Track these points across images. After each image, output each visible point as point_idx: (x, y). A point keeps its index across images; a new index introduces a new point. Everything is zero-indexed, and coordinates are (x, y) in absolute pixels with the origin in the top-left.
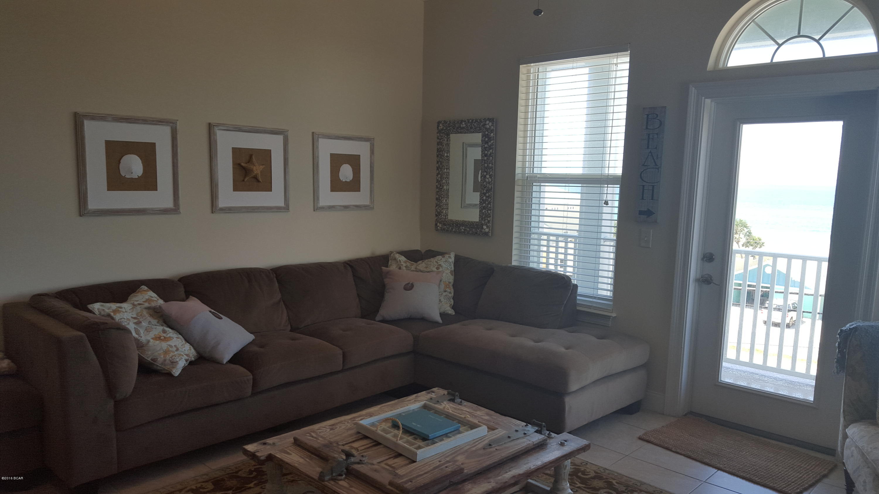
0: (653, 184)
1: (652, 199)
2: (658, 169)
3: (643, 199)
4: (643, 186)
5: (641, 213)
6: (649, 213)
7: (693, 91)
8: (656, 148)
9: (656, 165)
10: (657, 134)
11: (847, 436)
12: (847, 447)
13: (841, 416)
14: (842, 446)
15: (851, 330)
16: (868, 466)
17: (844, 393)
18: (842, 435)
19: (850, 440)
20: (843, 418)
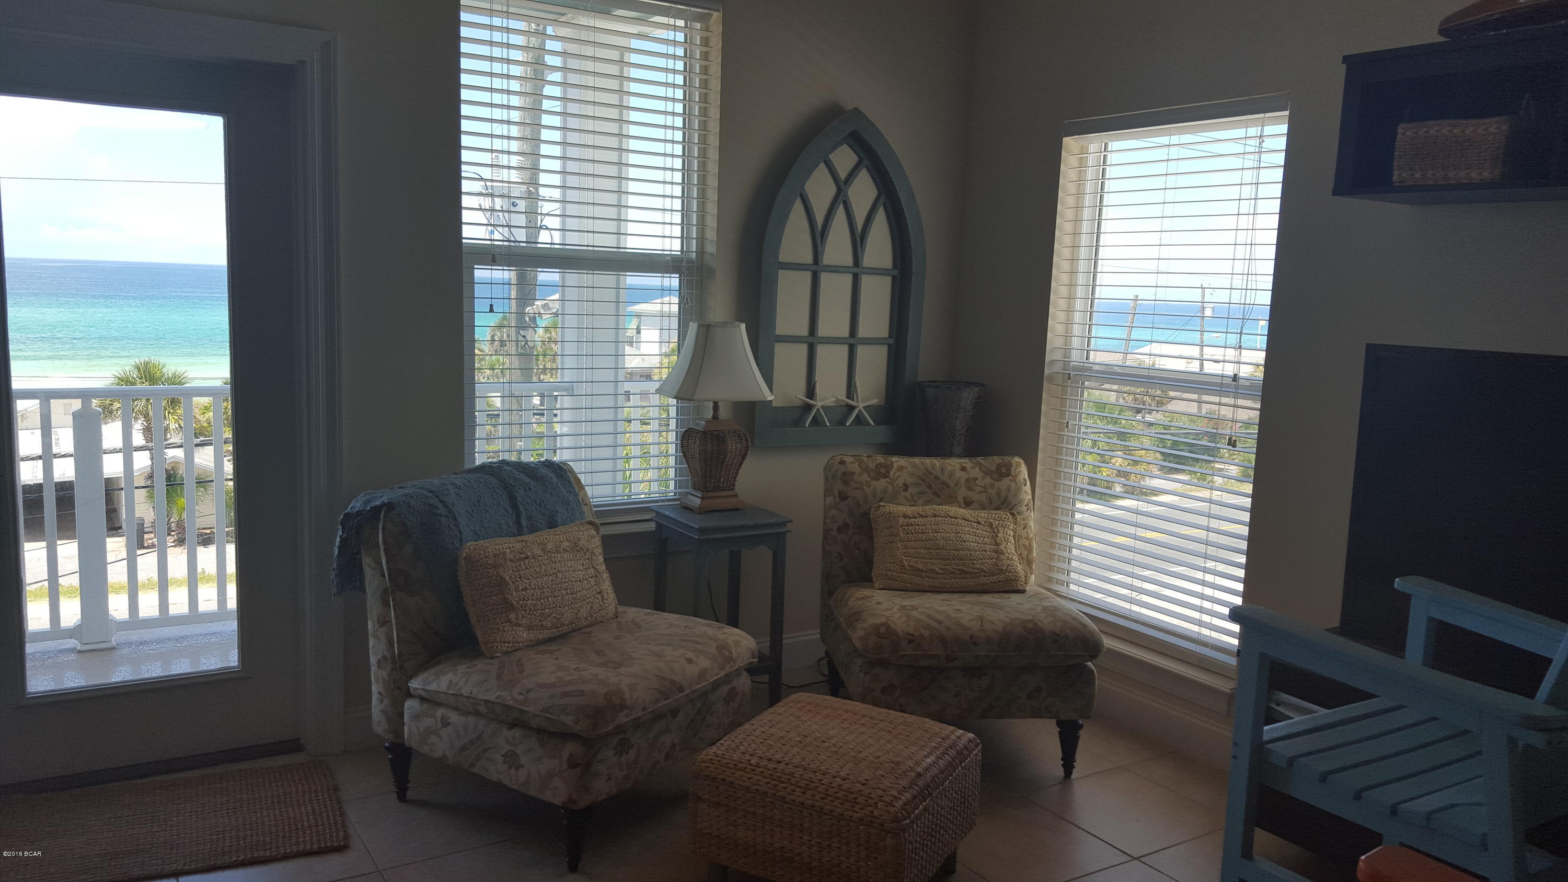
11: (409, 695)
12: (416, 717)
13: (373, 668)
14: (396, 716)
15: (376, 510)
16: (513, 725)
17: (383, 622)
18: (386, 701)
19: (423, 699)
20: (389, 667)
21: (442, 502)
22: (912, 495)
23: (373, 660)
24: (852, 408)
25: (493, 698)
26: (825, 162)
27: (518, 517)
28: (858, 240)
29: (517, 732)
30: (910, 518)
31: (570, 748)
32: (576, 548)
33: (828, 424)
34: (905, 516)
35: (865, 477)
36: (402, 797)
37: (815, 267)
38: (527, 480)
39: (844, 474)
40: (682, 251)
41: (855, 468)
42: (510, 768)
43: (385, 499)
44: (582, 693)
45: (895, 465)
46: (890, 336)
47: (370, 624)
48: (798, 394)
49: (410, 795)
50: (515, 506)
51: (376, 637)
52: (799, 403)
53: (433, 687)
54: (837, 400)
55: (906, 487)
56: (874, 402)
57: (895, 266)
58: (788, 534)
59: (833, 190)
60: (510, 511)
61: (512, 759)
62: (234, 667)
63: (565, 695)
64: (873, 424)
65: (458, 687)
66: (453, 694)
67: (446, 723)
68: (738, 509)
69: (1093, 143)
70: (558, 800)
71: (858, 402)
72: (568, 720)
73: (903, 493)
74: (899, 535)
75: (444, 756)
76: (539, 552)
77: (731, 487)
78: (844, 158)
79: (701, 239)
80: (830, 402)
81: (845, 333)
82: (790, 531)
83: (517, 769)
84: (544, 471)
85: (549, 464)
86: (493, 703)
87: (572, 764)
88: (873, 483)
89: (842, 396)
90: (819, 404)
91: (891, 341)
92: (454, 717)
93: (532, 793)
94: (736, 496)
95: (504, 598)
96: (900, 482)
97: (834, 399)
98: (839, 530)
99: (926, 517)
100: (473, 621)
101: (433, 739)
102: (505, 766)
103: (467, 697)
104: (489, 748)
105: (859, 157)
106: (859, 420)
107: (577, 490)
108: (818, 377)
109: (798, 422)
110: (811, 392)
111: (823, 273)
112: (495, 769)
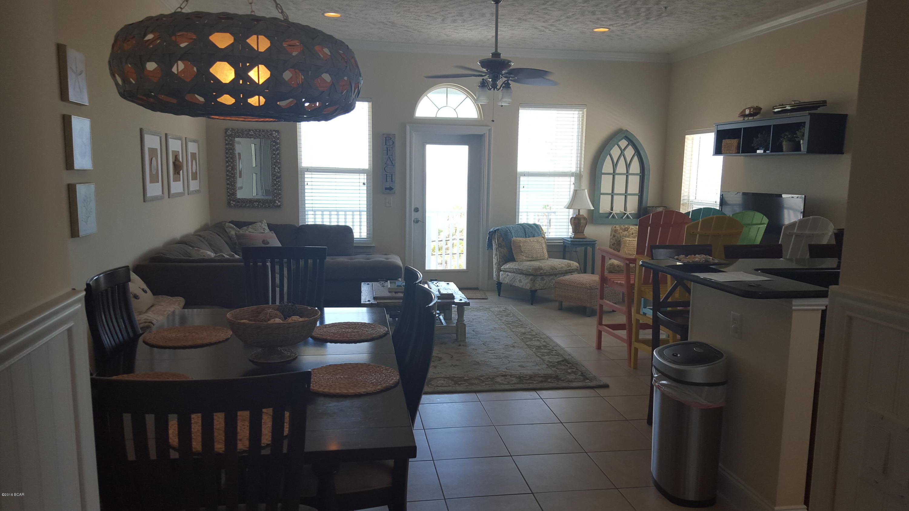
0: (391, 174)
1: (392, 181)
2: (394, 166)
3: (387, 181)
4: (386, 175)
5: (386, 189)
6: (390, 189)
7: (408, 127)
8: (392, 155)
9: (393, 164)
10: (392, 148)
11: (501, 271)
12: (502, 275)
13: (494, 266)
14: (498, 276)
15: (495, 231)
16: (520, 274)
17: (496, 255)
18: (496, 273)
19: (503, 271)
20: (497, 265)
21: (509, 230)
22: (634, 236)
23: (494, 264)
24: (625, 214)
25: (517, 268)
26: (617, 145)
27: (526, 235)
28: (628, 166)
29: (521, 275)
31: (531, 277)
32: (538, 241)
33: (617, 218)
34: (629, 241)
35: (621, 231)
36: (499, 295)
37: (613, 174)
38: (529, 227)
39: (616, 231)
40: (575, 171)
41: (619, 229)
42: (520, 283)
43: (497, 228)
44: (534, 266)
45: (630, 228)
46: (639, 193)
47: (494, 256)
48: (608, 209)
49: (501, 296)
50: (525, 233)
51: (495, 258)
52: (608, 212)
53: (506, 268)
54: (620, 211)
56: (633, 212)
57: (640, 172)
59: (620, 152)
60: (524, 233)
61: (520, 281)
62: (465, 269)
64: (632, 218)
65: (511, 267)
66: (509, 269)
67: (508, 276)
68: (584, 238)
69: (692, 137)
70: (528, 288)
71: (627, 212)
72: (530, 271)
73: (631, 235)
74: (626, 245)
75: (508, 283)
76: (529, 241)
77: (583, 232)
78: (623, 143)
79: (580, 168)
80: (618, 212)
81: (624, 192)
84: (533, 225)
85: (535, 224)
87: (531, 280)
88: (623, 232)
89: (623, 210)
90: (614, 212)
92: (509, 274)
93: (524, 287)
94: (584, 235)
95: (521, 250)
96: (631, 232)
98: (613, 245)
100: (514, 254)
101: (506, 279)
103: (514, 269)
104: (516, 279)
105: (628, 142)
106: (628, 217)
107: (541, 230)
108: (614, 205)
109: (608, 217)
110: (612, 209)
111: (616, 176)
112: (517, 284)
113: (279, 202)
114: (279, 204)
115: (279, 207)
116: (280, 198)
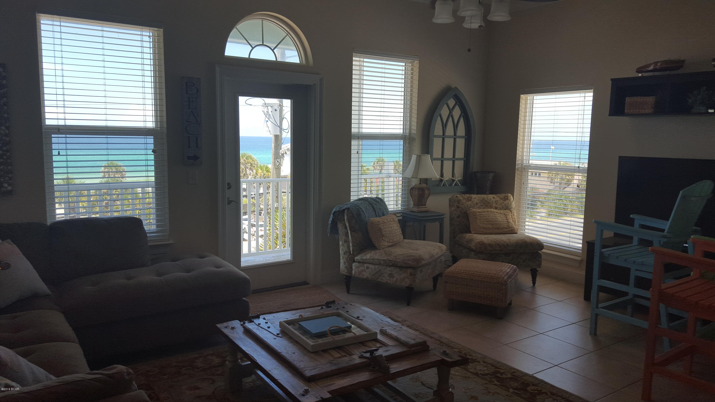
0: (197, 136)
1: (197, 147)
2: (199, 125)
3: (189, 147)
4: (189, 137)
5: (189, 158)
6: (195, 158)
7: (217, 70)
8: (196, 109)
9: (197, 122)
10: (195, 98)
11: (354, 261)
12: (357, 267)
13: (342, 255)
14: (350, 269)
16: (392, 266)
17: (346, 241)
18: (347, 264)
19: (359, 262)
20: (348, 254)
21: (359, 208)
22: (479, 206)
23: (342, 253)
24: (454, 180)
25: (386, 259)
26: (446, 104)
28: (455, 127)
29: (392, 268)
30: (480, 212)
31: (409, 271)
33: (447, 186)
34: (479, 212)
35: (464, 201)
36: (348, 293)
37: (443, 136)
38: (375, 202)
39: (458, 200)
40: (403, 133)
41: (461, 198)
42: (390, 278)
43: (346, 207)
44: (412, 256)
45: (473, 197)
46: (464, 157)
47: (340, 243)
48: (439, 176)
49: (350, 292)
51: (343, 246)
52: (440, 179)
53: (365, 258)
55: (477, 204)
56: (460, 178)
57: (466, 135)
58: (444, 218)
59: (448, 112)
60: (374, 211)
61: (391, 276)
62: (290, 260)
63: (408, 256)
64: (460, 185)
65: (374, 257)
66: (372, 259)
67: (368, 268)
68: (427, 212)
69: (530, 97)
71: (455, 178)
72: (410, 262)
73: (476, 205)
74: (478, 218)
75: (368, 277)
76: (387, 221)
77: (425, 205)
78: (451, 102)
79: (410, 129)
80: (447, 179)
81: (452, 157)
82: (445, 217)
83: (393, 278)
84: (378, 200)
85: (376, 198)
86: (386, 260)
87: (411, 275)
88: (467, 203)
89: (451, 177)
90: (445, 179)
91: (465, 159)
92: (371, 266)
93: (398, 283)
94: (427, 207)
96: (475, 202)
97: (449, 178)
98: (457, 217)
99: (485, 212)
101: (363, 273)
102: (389, 277)
103: (377, 259)
104: (383, 273)
105: (456, 102)
106: (456, 185)
108: (444, 171)
109: (440, 185)
110: (442, 175)
111: (445, 138)
112: (385, 279)
113: (9, 185)
114: (10, 188)
115: (10, 193)
116: (10, 179)
